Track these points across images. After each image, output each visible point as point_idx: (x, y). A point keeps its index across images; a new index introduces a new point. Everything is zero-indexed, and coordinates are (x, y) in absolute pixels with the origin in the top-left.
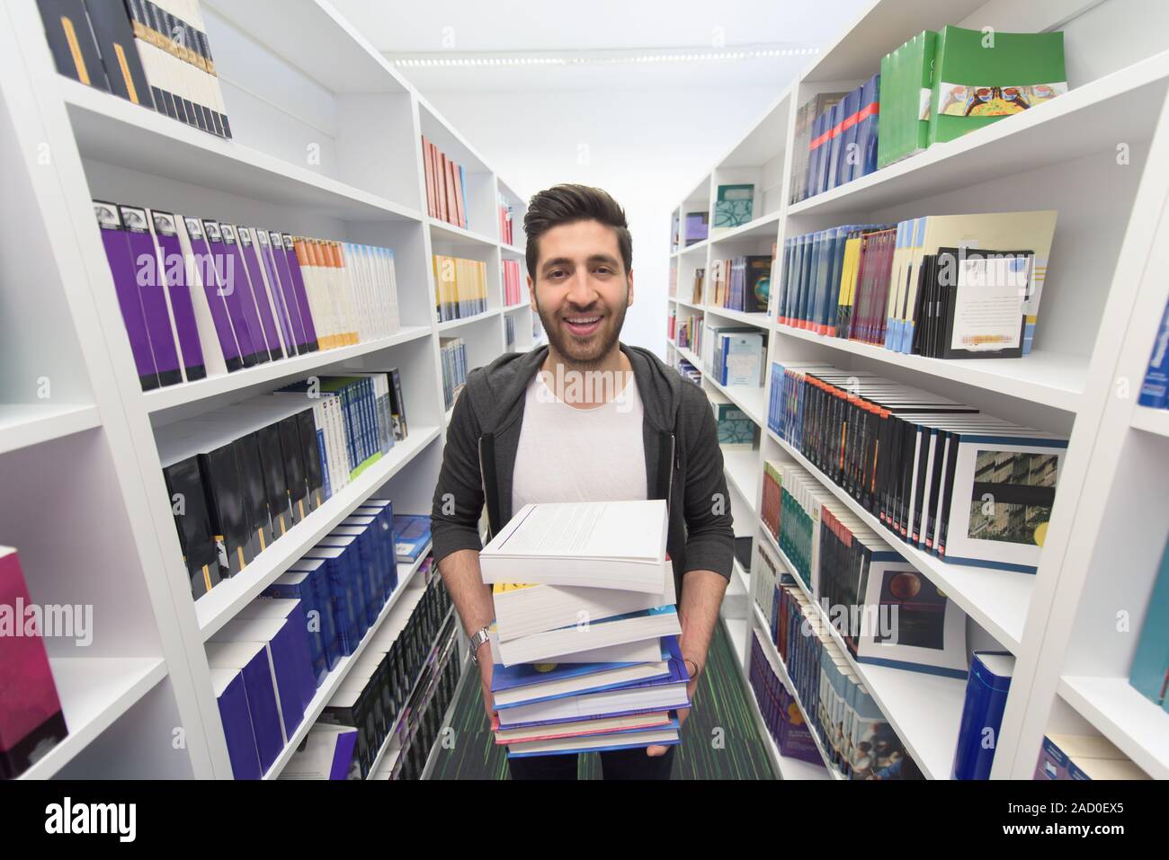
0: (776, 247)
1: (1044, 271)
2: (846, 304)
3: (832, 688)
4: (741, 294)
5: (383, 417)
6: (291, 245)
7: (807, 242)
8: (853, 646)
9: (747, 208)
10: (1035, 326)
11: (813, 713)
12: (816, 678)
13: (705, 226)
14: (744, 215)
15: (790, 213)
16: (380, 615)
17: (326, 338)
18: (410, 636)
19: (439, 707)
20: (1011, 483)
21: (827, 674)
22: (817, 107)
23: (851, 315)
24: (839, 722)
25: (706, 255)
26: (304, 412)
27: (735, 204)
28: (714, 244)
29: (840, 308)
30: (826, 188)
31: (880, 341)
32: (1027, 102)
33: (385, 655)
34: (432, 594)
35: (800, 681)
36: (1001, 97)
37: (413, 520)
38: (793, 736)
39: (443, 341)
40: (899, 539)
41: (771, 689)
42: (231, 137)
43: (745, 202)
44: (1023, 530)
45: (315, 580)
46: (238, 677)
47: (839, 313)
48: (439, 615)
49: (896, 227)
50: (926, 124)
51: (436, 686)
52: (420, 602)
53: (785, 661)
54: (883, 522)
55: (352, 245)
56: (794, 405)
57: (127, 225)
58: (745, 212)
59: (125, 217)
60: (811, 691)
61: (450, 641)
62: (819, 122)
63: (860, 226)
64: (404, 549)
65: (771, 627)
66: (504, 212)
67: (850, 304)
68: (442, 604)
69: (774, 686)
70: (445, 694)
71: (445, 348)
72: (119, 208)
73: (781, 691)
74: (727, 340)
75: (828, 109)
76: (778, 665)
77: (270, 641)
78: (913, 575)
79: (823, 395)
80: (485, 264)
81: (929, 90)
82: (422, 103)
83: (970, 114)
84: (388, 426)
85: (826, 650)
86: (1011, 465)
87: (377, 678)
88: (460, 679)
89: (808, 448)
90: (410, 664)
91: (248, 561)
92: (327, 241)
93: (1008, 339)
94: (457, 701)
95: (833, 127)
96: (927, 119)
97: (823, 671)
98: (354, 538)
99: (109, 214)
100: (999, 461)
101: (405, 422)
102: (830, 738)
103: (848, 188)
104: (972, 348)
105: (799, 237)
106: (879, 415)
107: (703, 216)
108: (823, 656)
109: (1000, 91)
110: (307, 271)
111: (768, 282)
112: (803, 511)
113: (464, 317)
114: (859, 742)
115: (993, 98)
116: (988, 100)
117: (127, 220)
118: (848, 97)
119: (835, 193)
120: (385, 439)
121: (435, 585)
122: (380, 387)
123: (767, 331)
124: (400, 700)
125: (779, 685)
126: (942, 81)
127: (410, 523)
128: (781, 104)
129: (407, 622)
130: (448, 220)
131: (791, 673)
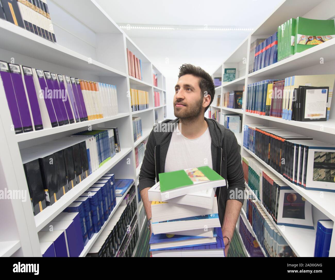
0: (244, 87)
1: (332, 93)
2: (268, 105)
3: (269, 234)
4: (233, 103)
5: (112, 145)
6: (78, 83)
7: (255, 85)
8: (275, 219)
9: (234, 76)
10: (330, 111)
11: (262, 243)
12: (263, 231)
13: (220, 82)
14: (233, 78)
15: (249, 76)
16: (109, 216)
17: (91, 116)
18: (121, 224)
19: (131, 249)
20: (325, 162)
21: (267, 229)
22: (257, 43)
23: (270, 108)
24: (272, 246)
25: (221, 91)
26: (82, 142)
27: (230, 74)
28: (224, 87)
29: (266, 106)
30: (260, 68)
31: (281, 116)
32: (324, 41)
33: (111, 231)
34: (129, 207)
35: (257, 232)
36: (316, 39)
37: (122, 181)
38: (255, 252)
39: (134, 118)
40: (290, 182)
41: (247, 235)
42: (56, 42)
43: (233, 74)
44: (331, 178)
45: (84, 204)
46: (52, 245)
47: (266, 108)
48: (131, 215)
49: (285, 80)
50: (293, 47)
51: (130, 242)
52: (124, 211)
53: (251, 225)
54: (284, 176)
55: (101, 84)
56: (252, 138)
57: (11, 70)
58: (233, 77)
59: (11, 67)
60: (261, 236)
61: (135, 224)
62: (258, 48)
63: (272, 80)
64: (119, 191)
65: (246, 214)
66: (154, 76)
67: (270, 105)
68: (132, 211)
69: (248, 234)
70: (133, 244)
71: (134, 121)
72: (8, 64)
73: (250, 236)
74: (229, 118)
75: (260, 43)
76: (249, 227)
77: (66, 230)
78: (294, 194)
79: (262, 135)
80: (148, 92)
81: (294, 37)
82: (127, 37)
83: (307, 44)
84: (113, 148)
85: (266, 221)
86: (325, 156)
87: (108, 240)
88: (139, 238)
89: (257, 153)
90: (120, 234)
91: (58, 199)
92: (92, 82)
93: (322, 115)
94: (137, 247)
95: (263, 49)
96: (293, 45)
97: (265, 228)
98: (100, 188)
99: (4, 66)
100: (321, 155)
101: (119, 146)
102: (269, 252)
103: (268, 68)
104: (311, 118)
105: (252, 84)
106: (281, 141)
107: (220, 79)
108: (265, 224)
109: (316, 37)
110: (84, 92)
111: (242, 99)
112: (256, 173)
113: (141, 110)
114: (279, 253)
115: (314, 39)
116: (312, 40)
117: (12, 69)
118: (267, 40)
119: (264, 70)
120: (112, 152)
121: (130, 204)
122: (111, 134)
123: (242, 114)
124: (116, 248)
125: (250, 234)
126: (298, 33)
127: (121, 182)
128: (245, 42)
129: (120, 218)
130: (136, 77)
131: (254, 229)
